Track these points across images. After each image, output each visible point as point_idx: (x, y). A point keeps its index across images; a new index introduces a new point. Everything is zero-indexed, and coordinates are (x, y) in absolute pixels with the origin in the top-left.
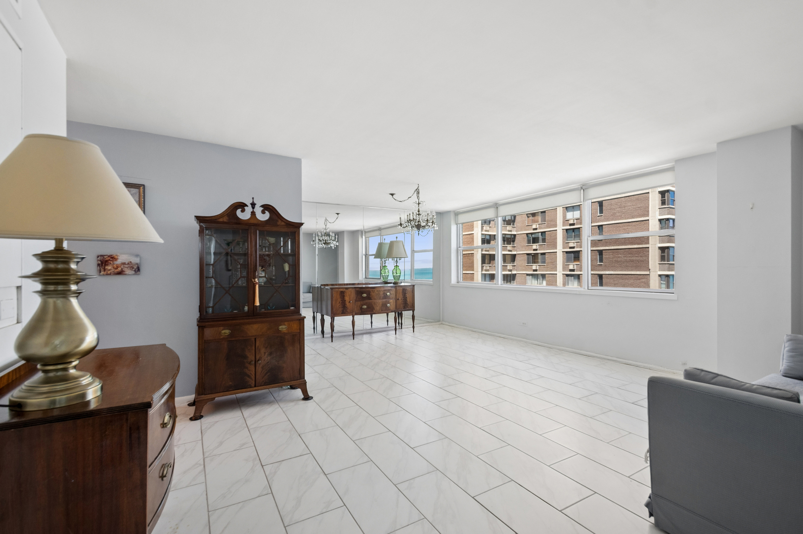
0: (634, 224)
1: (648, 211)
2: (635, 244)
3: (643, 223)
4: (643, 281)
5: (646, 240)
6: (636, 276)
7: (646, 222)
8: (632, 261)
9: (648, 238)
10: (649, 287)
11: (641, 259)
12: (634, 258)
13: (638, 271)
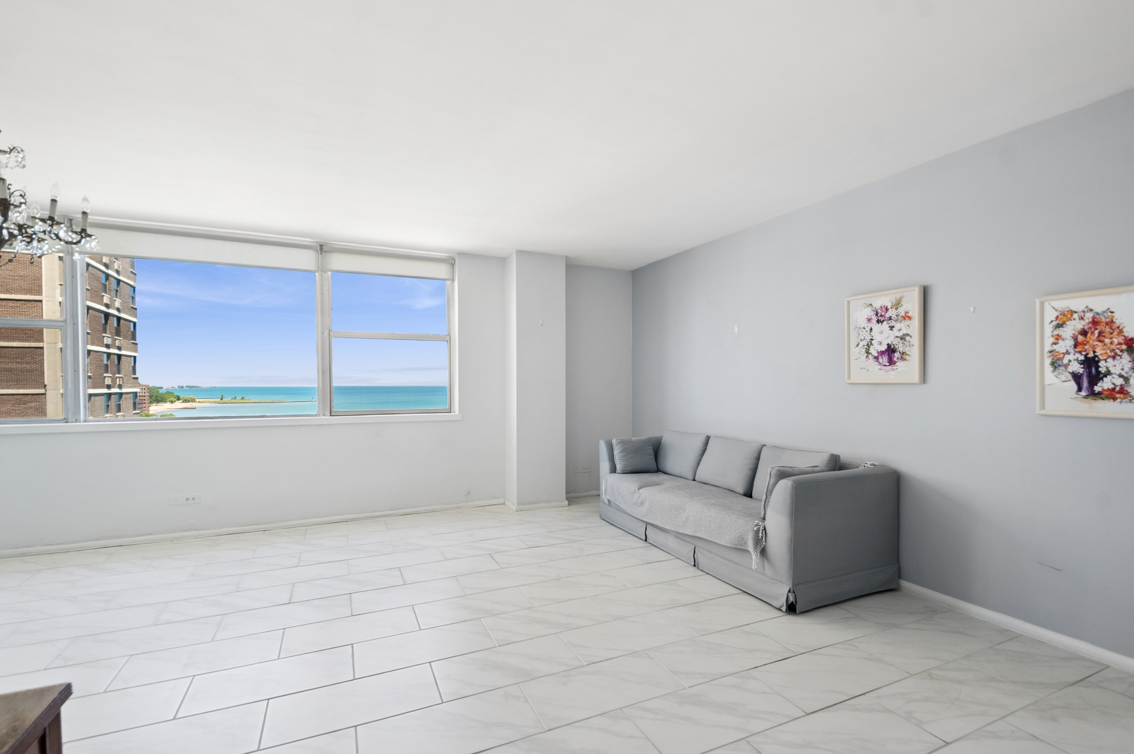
0: (10, 304)
1: (41, 286)
2: (14, 340)
3: (29, 304)
4: (33, 406)
5: (38, 334)
6: (18, 397)
7: (36, 303)
8: (10, 370)
9: (41, 332)
10: (45, 415)
11: (28, 367)
12: (14, 366)
13: (22, 388)
